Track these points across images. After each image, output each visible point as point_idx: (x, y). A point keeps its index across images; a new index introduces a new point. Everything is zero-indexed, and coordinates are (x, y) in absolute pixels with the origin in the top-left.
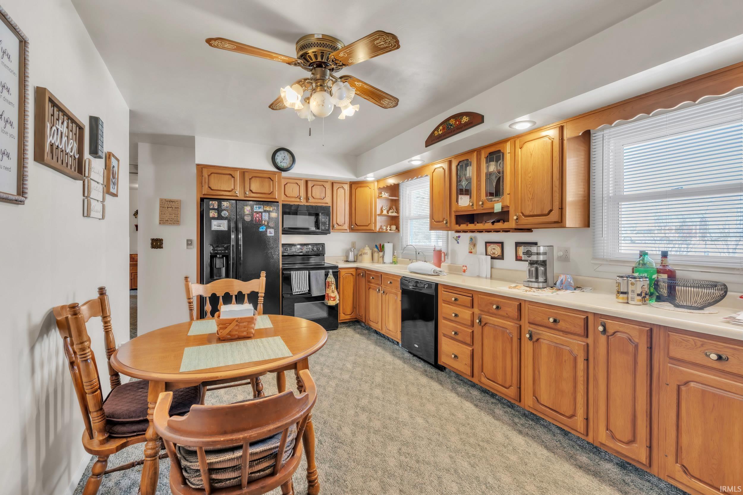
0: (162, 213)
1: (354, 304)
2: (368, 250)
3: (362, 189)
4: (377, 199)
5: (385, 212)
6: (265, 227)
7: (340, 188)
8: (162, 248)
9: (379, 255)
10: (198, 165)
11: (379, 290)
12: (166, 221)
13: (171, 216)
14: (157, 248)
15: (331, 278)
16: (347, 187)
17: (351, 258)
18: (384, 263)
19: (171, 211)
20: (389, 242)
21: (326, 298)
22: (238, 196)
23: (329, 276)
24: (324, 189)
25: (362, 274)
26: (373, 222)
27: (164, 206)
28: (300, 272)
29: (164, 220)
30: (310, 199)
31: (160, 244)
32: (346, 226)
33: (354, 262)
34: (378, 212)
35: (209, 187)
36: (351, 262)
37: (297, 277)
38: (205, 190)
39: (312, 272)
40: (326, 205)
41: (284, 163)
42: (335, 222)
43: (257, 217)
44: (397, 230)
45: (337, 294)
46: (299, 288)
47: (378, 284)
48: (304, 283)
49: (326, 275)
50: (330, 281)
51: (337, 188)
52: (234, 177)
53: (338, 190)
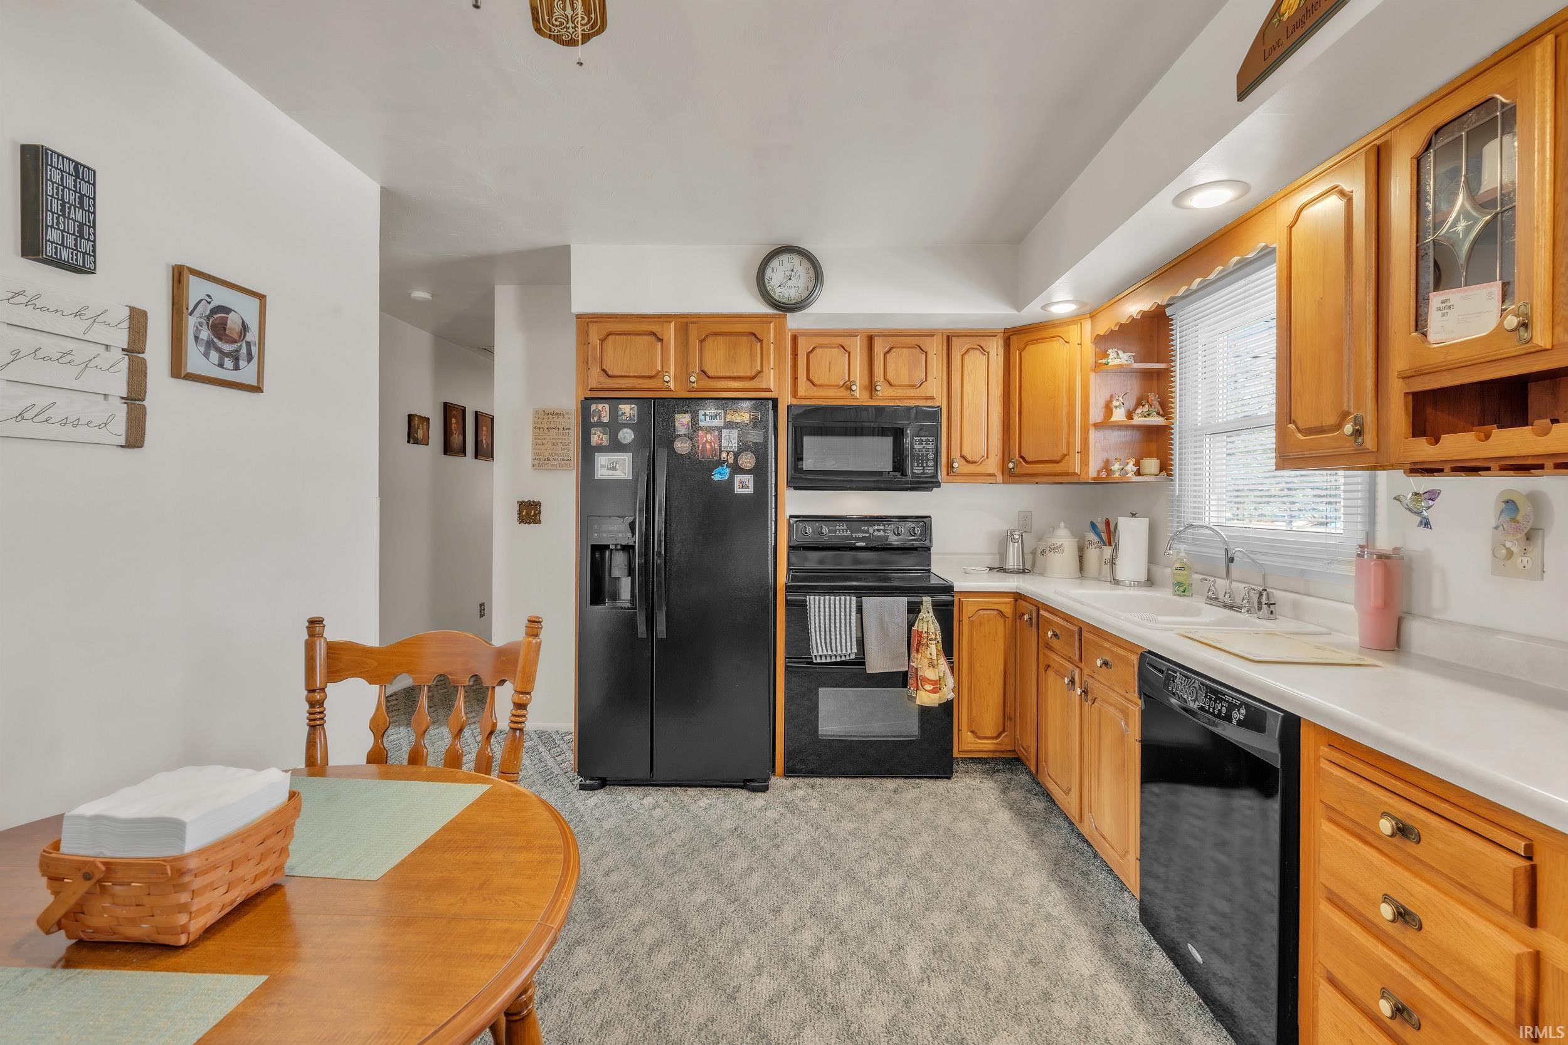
0: (538, 442)
1: (1008, 705)
2: (1064, 539)
3: (1042, 347)
4: (1092, 375)
5: (1119, 415)
6: (728, 471)
7: (971, 352)
8: (539, 522)
9: (1102, 553)
10: (579, 317)
11: (1072, 681)
12: (545, 460)
13: (555, 447)
14: (529, 523)
15: (928, 623)
16: (996, 349)
17: (1012, 562)
18: (1116, 582)
19: (555, 437)
20: (1133, 515)
21: (911, 681)
22: (673, 388)
23: (921, 616)
24: (924, 356)
25: (1026, 617)
26: (1078, 448)
27: (541, 426)
28: (832, 598)
29: (542, 458)
30: (878, 388)
31: (535, 514)
32: (993, 465)
33: (1023, 571)
34: (1096, 414)
35: (604, 370)
36: (1013, 572)
37: (822, 614)
38: (595, 379)
39: (869, 602)
40: (930, 403)
41: (791, 287)
42: (956, 454)
43: (707, 441)
44: (1164, 473)
45: (948, 672)
46: (828, 645)
47: (1070, 660)
48: (843, 633)
49: (914, 610)
50: (925, 630)
51: (964, 349)
52: (661, 340)
53: (966, 357)
